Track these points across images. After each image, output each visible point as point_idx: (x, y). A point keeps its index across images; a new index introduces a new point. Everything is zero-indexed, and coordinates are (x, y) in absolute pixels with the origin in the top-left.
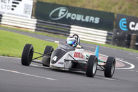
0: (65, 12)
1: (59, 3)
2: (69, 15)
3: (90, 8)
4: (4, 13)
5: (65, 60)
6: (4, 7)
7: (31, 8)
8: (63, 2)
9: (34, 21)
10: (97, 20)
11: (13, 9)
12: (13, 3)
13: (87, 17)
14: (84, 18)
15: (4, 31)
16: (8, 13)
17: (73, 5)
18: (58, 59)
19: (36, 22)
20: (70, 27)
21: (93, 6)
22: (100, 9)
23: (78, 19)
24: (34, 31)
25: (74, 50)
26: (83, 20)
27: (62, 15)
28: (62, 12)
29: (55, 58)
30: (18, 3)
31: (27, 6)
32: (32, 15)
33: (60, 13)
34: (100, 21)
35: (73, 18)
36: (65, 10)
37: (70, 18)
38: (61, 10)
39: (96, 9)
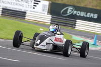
0: (72, 10)
1: (68, 4)
2: (75, 12)
3: (91, 7)
4: (27, 11)
5: (47, 44)
6: (27, 6)
7: (48, 7)
8: (71, 2)
9: (50, 17)
10: (96, 16)
11: (34, 8)
12: (34, 3)
13: (88, 14)
14: (86, 14)
15: (28, 24)
16: (31, 11)
17: (78, 5)
18: (40, 43)
19: (51, 18)
20: (76, 21)
21: (92, 6)
22: (98, 8)
23: (82, 15)
24: (49, 24)
25: (55, 36)
26: (85, 16)
27: (70, 12)
28: (70, 10)
29: (38, 42)
30: (38, 4)
31: (44, 6)
32: (48, 13)
33: (69, 11)
34: (98, 16)
35: (78, 15)
36: (72, 9)
37: (76, 14)
38: (69, 9)
39: (95, 8)
